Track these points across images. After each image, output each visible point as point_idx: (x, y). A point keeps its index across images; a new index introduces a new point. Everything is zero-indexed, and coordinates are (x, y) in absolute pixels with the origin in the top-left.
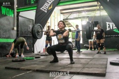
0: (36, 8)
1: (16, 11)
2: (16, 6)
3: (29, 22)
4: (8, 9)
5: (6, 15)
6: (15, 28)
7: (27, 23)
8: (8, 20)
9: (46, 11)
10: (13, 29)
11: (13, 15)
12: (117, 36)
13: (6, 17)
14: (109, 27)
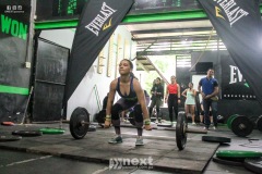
0: (75, 24)
1: (32, 26)
2: (33, 17)
3: (60, 54)
4: (15, 22)
5: (10, 35)
6: (28, 65)
7: (55, 54)
8: (13, 44)
9: (97, 33)
10: (24, 66)
11: (25, 36)
12: (253, 99)
13: (10, 39)
14: (235, 77)
